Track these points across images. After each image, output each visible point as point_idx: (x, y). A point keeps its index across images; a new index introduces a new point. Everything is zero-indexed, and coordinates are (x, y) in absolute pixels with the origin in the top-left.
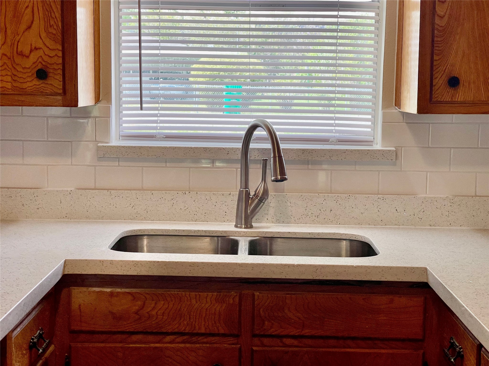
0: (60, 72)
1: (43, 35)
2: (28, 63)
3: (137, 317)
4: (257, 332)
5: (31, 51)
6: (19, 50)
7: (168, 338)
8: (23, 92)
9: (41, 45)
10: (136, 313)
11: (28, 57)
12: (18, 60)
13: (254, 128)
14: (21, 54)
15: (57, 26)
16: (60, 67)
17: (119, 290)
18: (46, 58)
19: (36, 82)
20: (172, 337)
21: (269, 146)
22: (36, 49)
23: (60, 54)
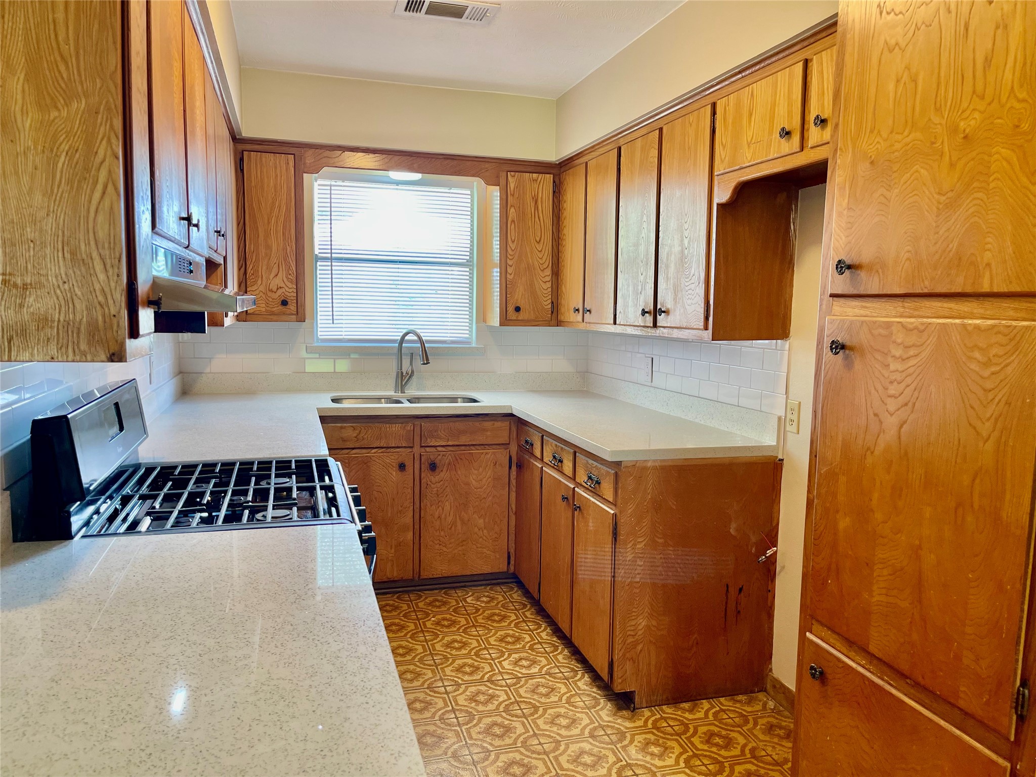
0: (295, 301)
1: (285, 280)
2: (276, 296)
3: (356, 439)
4: (423, 445)
5: (277, 289)
6: (270, 288)
7: (374, 451)
8: (273, 314)
9: (284, 286)
10: (356, 437)
11: (275, 292)
12: (269, 294)
13: (407, 334)
14: (271, 291)
15: (293, 274)
16: (295, 298)
17: (345, 425)
18: (287, 293)
19: (281, 307)
20: (376, 450)
21: (419, 345)
22: (280, 288)
23: (295, 291)
